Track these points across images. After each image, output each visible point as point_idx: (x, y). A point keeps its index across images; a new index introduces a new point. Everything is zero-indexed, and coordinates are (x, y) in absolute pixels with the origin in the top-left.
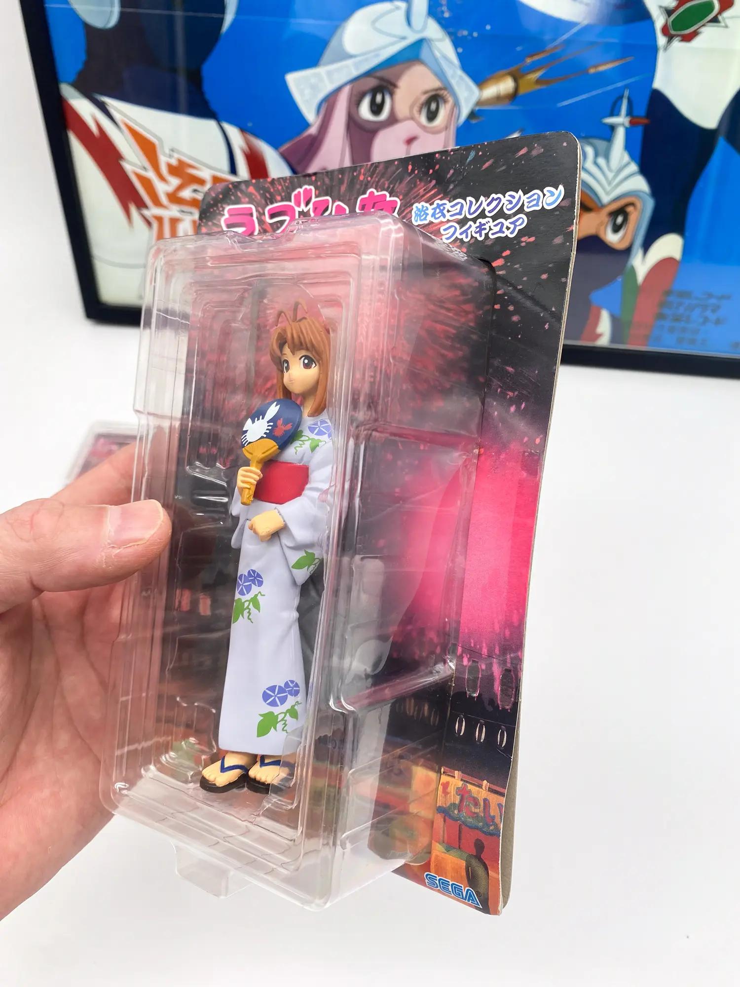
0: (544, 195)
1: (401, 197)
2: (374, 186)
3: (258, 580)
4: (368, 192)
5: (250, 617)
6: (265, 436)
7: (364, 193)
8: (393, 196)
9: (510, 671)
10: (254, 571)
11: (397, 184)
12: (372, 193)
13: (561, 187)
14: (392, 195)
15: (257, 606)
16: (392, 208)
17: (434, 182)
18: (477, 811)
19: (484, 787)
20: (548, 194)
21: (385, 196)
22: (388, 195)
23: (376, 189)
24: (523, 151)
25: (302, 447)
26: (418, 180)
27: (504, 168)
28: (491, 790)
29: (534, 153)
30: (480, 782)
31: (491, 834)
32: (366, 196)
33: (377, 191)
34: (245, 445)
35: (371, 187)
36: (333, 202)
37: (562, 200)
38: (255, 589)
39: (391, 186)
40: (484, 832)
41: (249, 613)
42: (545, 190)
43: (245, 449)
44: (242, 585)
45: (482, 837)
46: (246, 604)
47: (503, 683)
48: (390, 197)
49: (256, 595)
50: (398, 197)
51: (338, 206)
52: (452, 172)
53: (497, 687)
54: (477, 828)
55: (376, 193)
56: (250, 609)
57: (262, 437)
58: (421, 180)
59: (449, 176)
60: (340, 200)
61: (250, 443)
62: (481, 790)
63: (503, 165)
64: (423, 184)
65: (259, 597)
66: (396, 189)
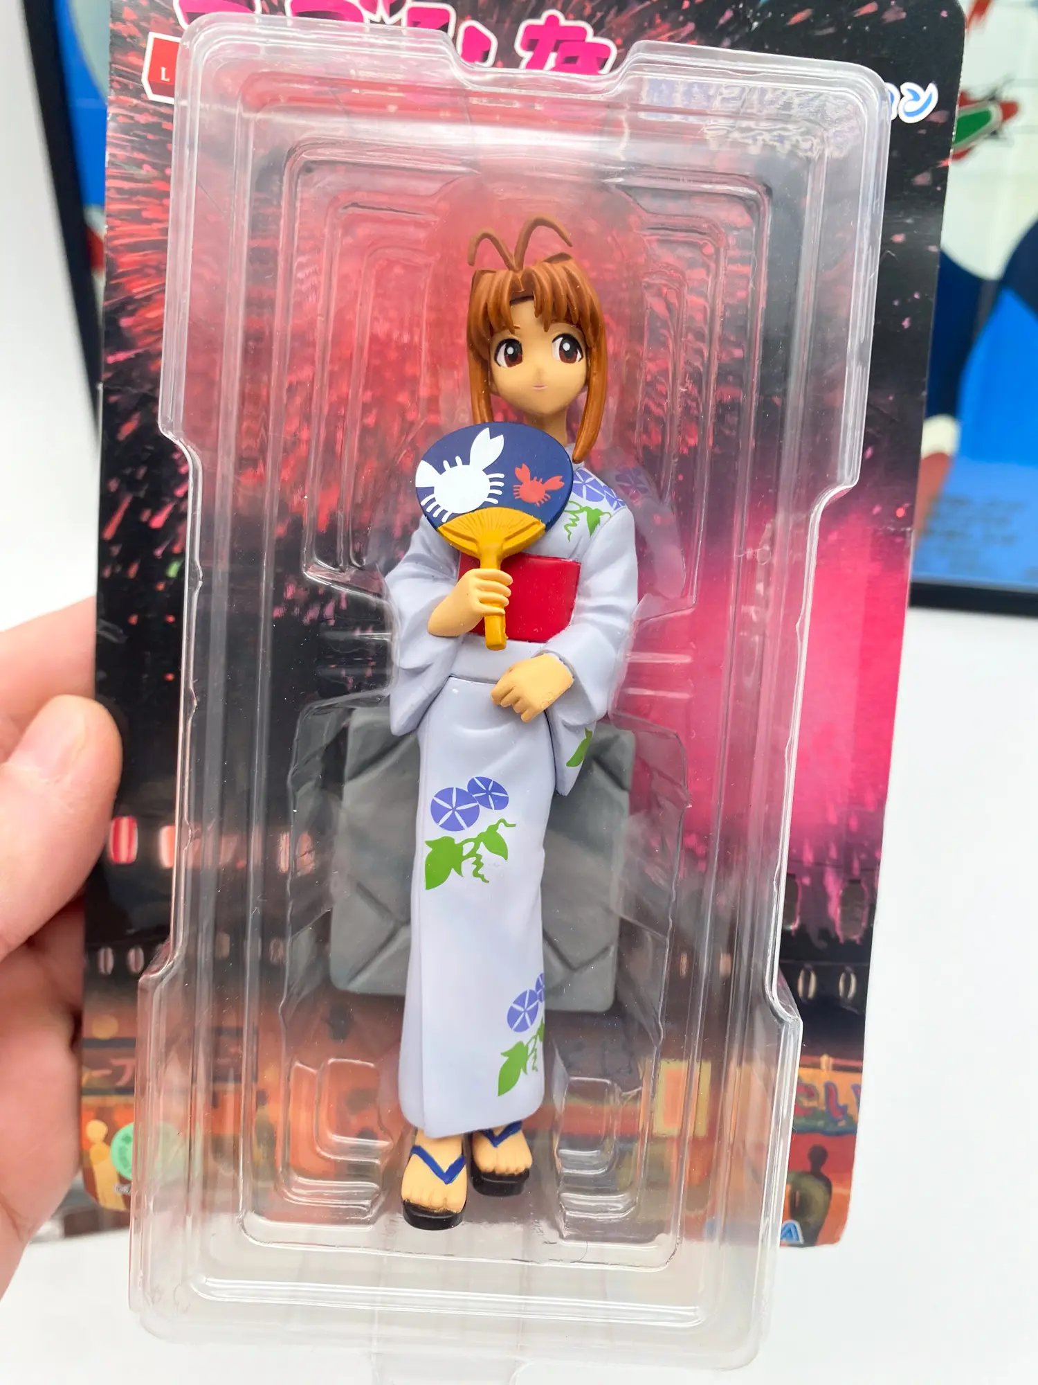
0: (902, 96)
1: (620, 41)
2: (559, 6)
3: (495, 798)
4: (546, 14)
5: (480, 872)
6: (495, 501)
7: (535, 14)
8: (603, 36)
9: (857, 882)
10: (486, 781)
11: (613, 11)
12: (552, 20)
13: (932, 88)
14: (600, 33)
15: (499, 847)
16: (598, 59)
17: (691, 27)
18: (813, 1104)
19: (824, 1066)
20: (908, 96)
21: (583, 32)
22: (590, 30)
23: (563, 11)
24: (870, 8)
25: (576, 525)
26: (658, 16)
27: (830, 30)
28: (837, 1068)
29: (889, 16)
30: (815, 1059)
31: (839, 1134)
32: (541, 21)
33: (567, 18)
34: (444, 520)
35: (553, 6)
36: (461, 18)
37: (934, 111)
38: (488, 817)
39: (599, 15)
40: (829, 1134)
41: (479, 864)
42: (906, 86)
43: (446, 529)
44: (454, 809)
45: (819, 1140)
46: (468, 848)
47: (844, 902)
48: (595, 35)
49: (493, 829)
50: (613, 40)
51: (470, 31)
52: (729, 14)
53: (835, 910)
54: (814, 1130)
55: (563, 22)
56: (479, 857)
57: (486, 505)
58: (664, 16)
59: (722, 21)
60: (475, 18)
61: (454, 516)
62: (817, 1071)
63: (830, 25)
64: (667, 26)
65: (502, 831)
66: (610, 22)
